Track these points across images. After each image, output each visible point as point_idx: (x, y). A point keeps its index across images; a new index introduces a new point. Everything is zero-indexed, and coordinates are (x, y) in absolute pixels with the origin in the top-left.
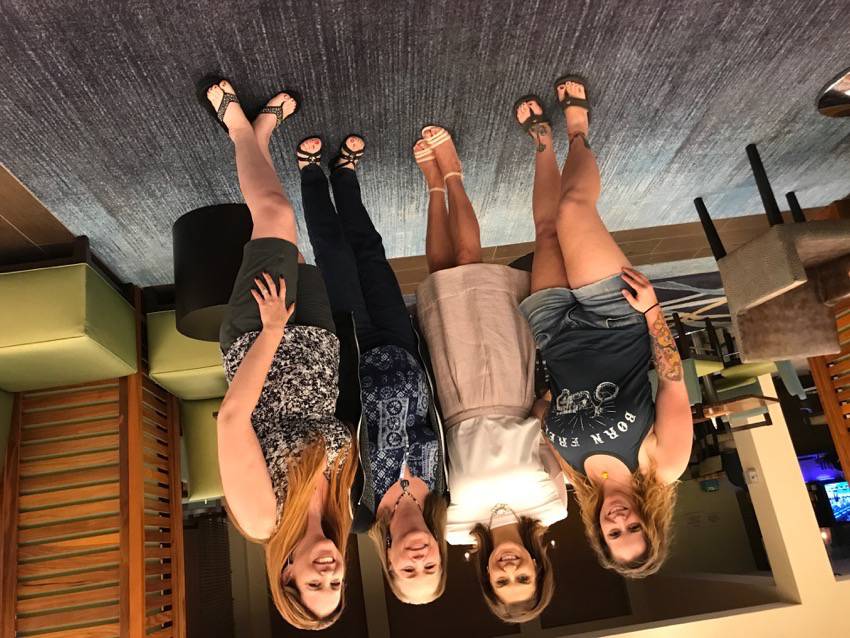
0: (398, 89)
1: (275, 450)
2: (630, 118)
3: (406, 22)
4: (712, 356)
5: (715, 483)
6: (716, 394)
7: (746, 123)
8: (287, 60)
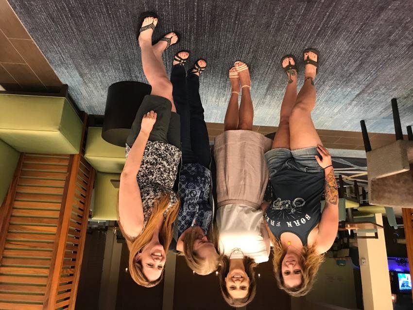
0: (228, 41)
1: (148, 195)
2: (337, 75)
3: (238, 9)
4: (354, 199)
5: (344, 262)
6: (353, 218)
7: (393, 88)
8: (177, 17)
